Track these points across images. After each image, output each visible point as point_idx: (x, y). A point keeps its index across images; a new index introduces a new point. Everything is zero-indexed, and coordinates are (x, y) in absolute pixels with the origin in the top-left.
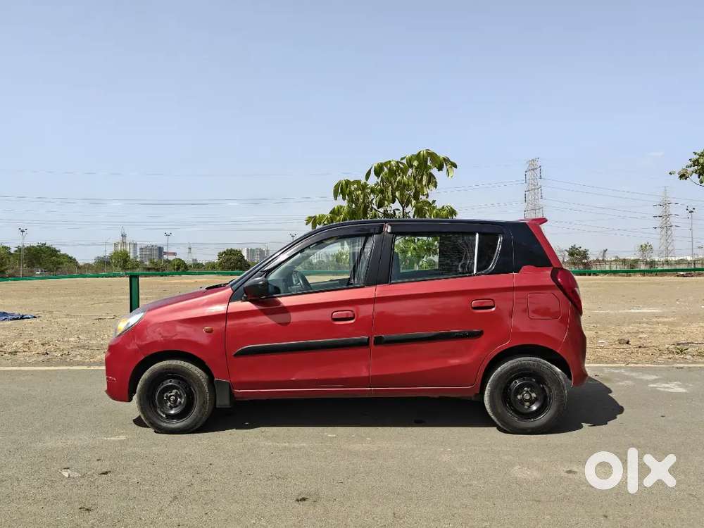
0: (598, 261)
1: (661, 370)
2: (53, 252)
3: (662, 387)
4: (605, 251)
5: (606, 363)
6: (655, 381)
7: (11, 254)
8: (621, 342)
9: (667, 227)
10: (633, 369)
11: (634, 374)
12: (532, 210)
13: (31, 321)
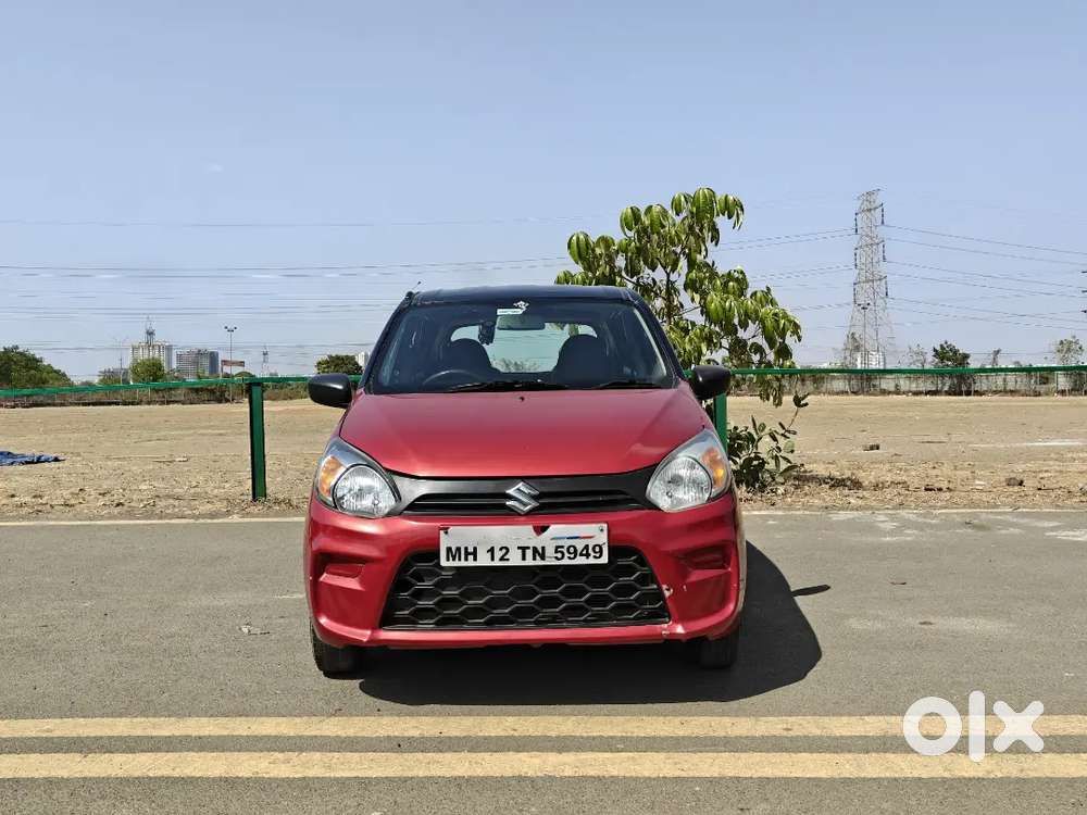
2: (31, 363)
4: (998, 352)
5: (984, 508)
6: (1055, 529)
8: (1010, 482)
10: (1024, 515)
11: (1024, 521)
12: (867, 281)
13: (53, 464)
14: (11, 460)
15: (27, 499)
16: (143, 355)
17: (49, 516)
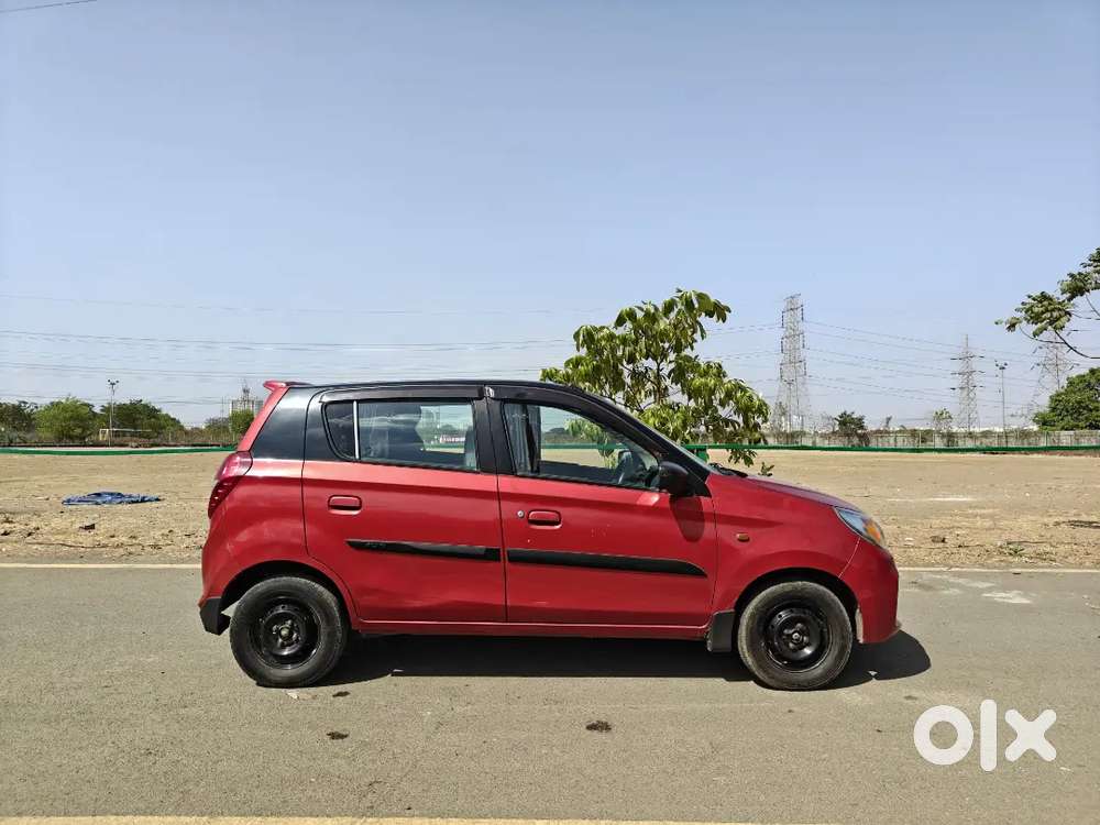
0: (878, 431)
1: (995, 576)
2: (152, 412)
3: (999, 596)
4: (889, 419)
5: (925, 566)
6: (990, 590)
7: (95, 414)
8: (934, 540)
9: (968, 387)
10: (960, 575)
11: (961, 581)
12: (791, 363)
13: (155, 504)
14: (119, 500)
15: (124, 539)
16: (240, 408)
17: (140, 558)
